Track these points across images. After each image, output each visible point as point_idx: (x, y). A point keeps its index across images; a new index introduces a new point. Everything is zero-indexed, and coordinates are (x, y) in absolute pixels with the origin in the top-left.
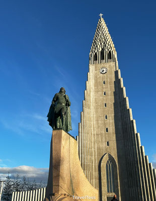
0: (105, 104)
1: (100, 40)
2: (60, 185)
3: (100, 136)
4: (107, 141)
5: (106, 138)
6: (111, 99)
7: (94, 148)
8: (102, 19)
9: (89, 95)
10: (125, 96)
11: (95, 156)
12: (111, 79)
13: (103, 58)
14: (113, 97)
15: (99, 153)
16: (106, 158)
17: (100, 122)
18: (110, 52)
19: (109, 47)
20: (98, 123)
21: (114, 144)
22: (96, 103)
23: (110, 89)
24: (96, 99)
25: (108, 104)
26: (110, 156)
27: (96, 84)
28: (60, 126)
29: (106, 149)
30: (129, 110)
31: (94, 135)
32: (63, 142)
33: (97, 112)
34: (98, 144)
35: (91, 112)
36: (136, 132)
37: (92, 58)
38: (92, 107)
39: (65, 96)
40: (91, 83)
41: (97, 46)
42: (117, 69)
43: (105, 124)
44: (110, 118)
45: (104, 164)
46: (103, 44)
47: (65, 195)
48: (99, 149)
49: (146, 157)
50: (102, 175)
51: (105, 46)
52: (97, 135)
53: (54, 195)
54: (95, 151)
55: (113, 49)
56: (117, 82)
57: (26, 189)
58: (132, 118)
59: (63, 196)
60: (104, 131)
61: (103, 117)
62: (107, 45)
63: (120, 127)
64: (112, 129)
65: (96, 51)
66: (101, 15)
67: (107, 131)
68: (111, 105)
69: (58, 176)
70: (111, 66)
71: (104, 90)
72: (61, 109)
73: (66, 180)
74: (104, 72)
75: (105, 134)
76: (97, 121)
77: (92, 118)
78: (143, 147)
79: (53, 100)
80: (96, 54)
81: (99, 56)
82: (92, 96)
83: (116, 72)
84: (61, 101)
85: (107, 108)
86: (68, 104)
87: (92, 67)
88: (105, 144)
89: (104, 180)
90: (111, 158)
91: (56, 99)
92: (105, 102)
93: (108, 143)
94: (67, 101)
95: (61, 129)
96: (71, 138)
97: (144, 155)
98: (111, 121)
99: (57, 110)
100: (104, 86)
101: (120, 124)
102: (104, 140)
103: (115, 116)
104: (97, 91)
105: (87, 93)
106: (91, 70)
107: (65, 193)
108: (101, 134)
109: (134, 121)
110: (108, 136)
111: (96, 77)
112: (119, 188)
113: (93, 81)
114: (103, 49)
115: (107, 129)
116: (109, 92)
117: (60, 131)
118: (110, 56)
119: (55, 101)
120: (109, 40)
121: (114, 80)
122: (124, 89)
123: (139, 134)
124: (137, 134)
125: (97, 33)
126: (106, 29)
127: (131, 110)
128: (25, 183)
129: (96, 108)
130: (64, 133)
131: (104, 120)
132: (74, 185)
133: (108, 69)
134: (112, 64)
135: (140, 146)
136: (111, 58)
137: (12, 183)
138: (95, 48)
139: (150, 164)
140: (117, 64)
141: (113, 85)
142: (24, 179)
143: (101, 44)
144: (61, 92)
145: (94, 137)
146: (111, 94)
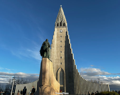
0: (61, 46)
1: (60, 17)
2: (45, 81)
3: (58, 60)
4: (61, 62)
5: (60, 61)
6: (63, 44)
7: (55, 65)
8: (61, 8)
9: (54, 42)
10: (70, 43)
11: (55, 69)
12: (64, 35)
13: (61, 25)
14: (65, 43)
15: (57, 68)
16: (60, 70)
17: (58, 54)
18: (64, 23)
19: (64, 21)
20: (57, 54)
21: (64, 64)
22: (57, 45)
23: (64, 40)
24: (57, 43)
25: (63, 46)
26: (62, 69)
27: (58, 37)
28: (45, 56)
29: (60, 66)
30: (71, 49)
31: (55, 59)
32: (47, 63)
33: (57, 49)
34: (57, 63)
35: (54, 49)
36: (73, 59)
37: (56, 25)
38: (55, 47)
39: (48, 43)
40: (55, 36)
41: (59, 20)
42: (67, 31)
43: (60, 55)
44: (63, 52)
45: (59, 72)
46: (61, 19)
47: (47, 86)
48: (57, 66)
49: (77, 70)
50: (58, 77)
51: (62, 20)
52: (57, 59)
53: (43, 86)
54: (55, 67)
55: (66, 22)
56: (67, 37)
57: (23, 83)
58: (72, 53)
59: (46, 86)
60: (60, 58)
61: (59, 52)
62: (63, 20)
63: (67, 56)
64: (63, 57)
65: (58, 22)
66: (61, 6)
67: (61, 58)
68: (64, 46)
69: (45, 78)
70: (65, 29)
71: (61, 40)
72: (46, 49)
73: (48, 79)
74: (61, 32)
75: (60, 59)
76: (57, 53)
77: (55, 52)
78: (76, 65)
79: (43, 44)
80: (58, 23)
81: (59, 24)
82: (55, 42)
83: (67, 32)
84: (47, 45)
85: (62, 48)
86: (49, 47)
87: (56, 29)
88: (60, 64)
89: (59, 80)
90: (62, 70)
91: (44, 44)
92: (61, 45)
93: (61, 63)
94: (49, 45)
95: (47, 57)
96: (50, 61)
97: (76, 69)
98: (63, 53)
99: (44, 49)
100: (61, 38)
101: (67, 55)
102: (59, 62)
103: (65, 52)
104: (58, 40)
105: (53, 41)
106: (55, 30)
107: (47, 85)
108: (59, 59)
109: (73, 54)
110: (62, 60)
111: (58, 34)
112: (65, 83)
113: (56, 35)
114: (61, 22)
115: (61, 57)
116: (63, 41)
117: (46, 58)
118: (64, 25)
119: (44, 45)
120: (64, 18)
121: (65, 35)
122: (70, 40)
123: (75, 60)
124: (74, 60)
125: (58, 15)
126: (63, 13)
127: (72, 49)
128: (22, 80)
129: (57, 48)
130: (47, 59)
131: (60, 53)
132: (51, 81)
133: (63, 30)
134: (65, 28)
135: (75, 65)
136: (64, 26)
137: (16, 80)
138: (58, 21)
139: (79, 73)
140: (67, 28)
141: (65, 38)
142: (22, 79)
143: (60, 19)
144: (46, 41)
145: (55, 60)
146: (64, 42)
